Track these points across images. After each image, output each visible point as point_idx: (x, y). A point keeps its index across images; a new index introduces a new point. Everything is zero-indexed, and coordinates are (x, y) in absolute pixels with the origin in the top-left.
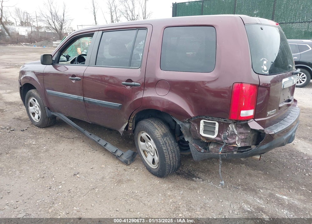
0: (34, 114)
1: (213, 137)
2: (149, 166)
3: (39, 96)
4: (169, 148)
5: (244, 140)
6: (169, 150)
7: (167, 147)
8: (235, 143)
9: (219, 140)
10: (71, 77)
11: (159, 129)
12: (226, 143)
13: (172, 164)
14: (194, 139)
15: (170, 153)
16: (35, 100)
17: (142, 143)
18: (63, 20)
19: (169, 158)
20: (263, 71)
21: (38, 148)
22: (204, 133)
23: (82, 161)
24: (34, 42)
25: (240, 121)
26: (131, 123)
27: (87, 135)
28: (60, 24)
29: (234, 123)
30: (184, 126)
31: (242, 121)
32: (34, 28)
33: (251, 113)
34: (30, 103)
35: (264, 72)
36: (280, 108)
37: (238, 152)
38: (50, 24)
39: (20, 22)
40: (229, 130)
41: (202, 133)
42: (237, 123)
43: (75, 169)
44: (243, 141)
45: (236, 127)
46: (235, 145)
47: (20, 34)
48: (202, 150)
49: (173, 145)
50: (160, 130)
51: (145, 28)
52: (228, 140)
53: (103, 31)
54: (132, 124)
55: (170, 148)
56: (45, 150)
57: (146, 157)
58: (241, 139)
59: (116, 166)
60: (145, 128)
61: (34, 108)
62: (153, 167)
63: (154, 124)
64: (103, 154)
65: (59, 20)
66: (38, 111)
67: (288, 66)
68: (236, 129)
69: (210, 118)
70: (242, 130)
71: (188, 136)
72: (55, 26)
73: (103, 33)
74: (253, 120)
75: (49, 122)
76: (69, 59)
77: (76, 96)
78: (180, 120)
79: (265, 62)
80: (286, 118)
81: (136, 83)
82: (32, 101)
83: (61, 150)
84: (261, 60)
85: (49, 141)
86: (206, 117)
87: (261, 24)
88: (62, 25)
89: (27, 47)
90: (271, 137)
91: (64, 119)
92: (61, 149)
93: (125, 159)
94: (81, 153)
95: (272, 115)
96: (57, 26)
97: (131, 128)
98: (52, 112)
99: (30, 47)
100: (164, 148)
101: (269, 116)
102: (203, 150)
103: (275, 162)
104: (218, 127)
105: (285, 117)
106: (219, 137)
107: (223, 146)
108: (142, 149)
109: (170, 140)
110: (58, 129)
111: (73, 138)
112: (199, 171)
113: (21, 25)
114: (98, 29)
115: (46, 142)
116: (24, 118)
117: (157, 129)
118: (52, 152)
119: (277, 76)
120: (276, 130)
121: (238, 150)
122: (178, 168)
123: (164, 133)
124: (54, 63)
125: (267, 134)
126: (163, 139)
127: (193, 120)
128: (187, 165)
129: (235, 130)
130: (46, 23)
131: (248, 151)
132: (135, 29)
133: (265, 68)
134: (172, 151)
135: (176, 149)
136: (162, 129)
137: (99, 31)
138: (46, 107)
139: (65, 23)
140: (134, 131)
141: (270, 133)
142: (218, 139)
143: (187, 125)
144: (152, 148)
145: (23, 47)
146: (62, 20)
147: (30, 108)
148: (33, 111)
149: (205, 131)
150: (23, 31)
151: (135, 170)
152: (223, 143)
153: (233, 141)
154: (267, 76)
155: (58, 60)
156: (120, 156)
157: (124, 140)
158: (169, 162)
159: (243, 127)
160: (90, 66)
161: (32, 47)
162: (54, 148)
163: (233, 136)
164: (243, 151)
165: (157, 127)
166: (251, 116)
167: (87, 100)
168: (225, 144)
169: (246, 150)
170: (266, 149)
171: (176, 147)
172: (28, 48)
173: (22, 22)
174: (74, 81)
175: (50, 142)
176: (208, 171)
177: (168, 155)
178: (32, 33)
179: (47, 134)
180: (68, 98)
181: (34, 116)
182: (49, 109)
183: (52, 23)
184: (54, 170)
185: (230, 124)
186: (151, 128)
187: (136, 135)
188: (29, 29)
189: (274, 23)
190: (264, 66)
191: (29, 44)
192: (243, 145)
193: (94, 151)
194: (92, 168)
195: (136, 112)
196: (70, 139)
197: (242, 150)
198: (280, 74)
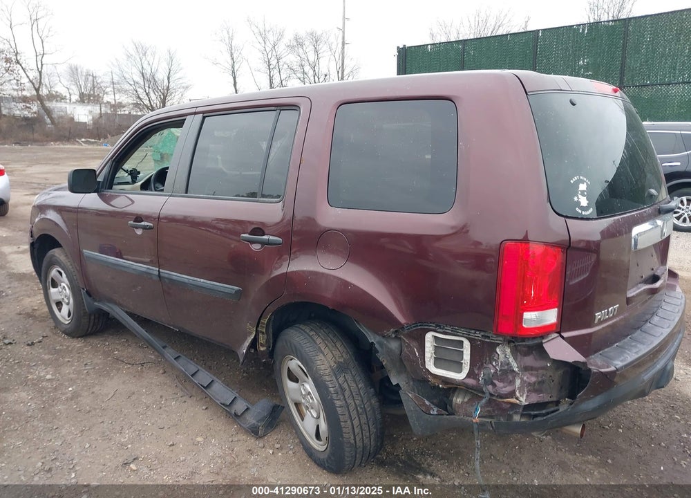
0: (59, 304)
1: (459, 376)
2: (309, 443)
3: (69, 264)
4: (350, 401)
5: (537, 387)
6: (351, 408)
7: (345, 399)
8: (512, 394)
9: (473, 386)
10: (132, 222)
11: (326, 351)
12: (491, 395)
13: (359, 444)
14: (414, 380)
15: (354, 415)
16: (61, 274)
17: (291, 385)
18: (168, 89)
19: (350, 427)
20: (577, 209)
21: (55, 389)
22: (436, 365)
23: (153, 424)
24: (106, 137)
25: (523, 340)
26: (263, 333)
27: (169, 359)
28: (161, 98)
29: (509, 342)
30: (386, 347)
31: (529, 339)
32: (106, 107)
33: (550, 316)
34: (52, 279)
35: (580, 211)
36: (629, 301)
37: (522, 415)
38: (139, 97)
39: (78, 94)
40: (496, 361)
41: (430, 366)
42: (517, 344)
43: (130, 446)
44: (533, 388)
45: (515, 352)
46: (513, 400)
47: (76, 119)
48: (432, 408)
49: (362, 394)
50: (330, 356)
51: (293, 107)
52: (494, 385)
53: (205, 115)
54: (265, 336)
55: (353, 403)
56: (69, 395)
57: (303, 420)
58: (529, 384)
59: (230, 439)
60: (294, 348)
61: (61, 290)
62: (318, 446)
63: (315, 337)
64: (204, 408)
65: (160, 88)
66: (68, 299)
67: (646, 195)
68: (515, 359)
69: (449, 329)
70: (529, 360)
71: (399, 373)
72: (150, 101)
73: (204, 118)
74: (556, 335)
75: (92, 324)
76: (136, 178)
77: (143, 267)
78: (376, 332)
79: (583, 187)
80: (648, 325)
81: (272, 238)
82: (55, 275)
83: (107, 395)
84: (572, 181)
85: (85, 372)
86: (437, 326)
87: (571, 92)
88: (165, 99)
89: (90, 147)
90: (608, 380)
91: (123, 318)
92: (109, 393)
93: (254, 422)
94: (154, 404)
95: (610, 319)
96: (155, 101)
97: (262, 345)
98: (96, 301)
99: (95, 147)
100: (338, 403)
101: (600, 322)
102: (436, 409)
103: (629, 429)
104: (469, 352)
105: (647, 321)
106: (473, 378)
107: (484, 401)
108: (292, 400)
109: (354, 381)
110: (113, 340)
111: (142, 365)
112: (435, 454)
113: (79, 102)
114: (193, 110)
115: (79, 373)
116: (43, 313)
117: (323, 353)
118: (86, 400)
119: (618, 219)
120: (622, 361)
121: (523, 411)
122: (377, 452)
123: (339, 364)
124: (102, 187)
125: (595, 373)
126: (337, 379)
127: (406, 332)
128: (407, 439)
129: (511, 360)
130: (131, 97)
131: (548, 413)
132: (273, 108)
133: (584, 202)
134: (360, 411)
135: (371, 404)
136: (337, 353)
137: (195, 113)
138: (85, 289)
139: (171, 95)
140: (271, 353)
141: (602, 370)
142: (471, 382)
143: (394, 345)
144: (312, 398)
145: (81, 147)
146: (165, 88)
147: (52, 290)
148: (59, 298)
149: (438, 362)
150: (83, 114)
151: (276, 451)
152: (483, 393)
153: (509, 389)
154: (590, 222)
155: (110, 182)
156: (242, 414)
157: (262, 368)
158: (352, 438)
159: (532, 353)
160: (173, 196)
161: (99, 147)
162: (92, 390)
163: (507, 377)
164: (536, 416)
165: (322, 346)
166: (551, 326)
167: (166, 276)
168: (487, 397)
169: (544, 412)
170: (594, 410)
171: (369, 400)
172: (90, 150)
173: (82, 95)
174: (139, 232)
175: (88, 374)
176: (458, 454)
177: (349, 422)
178: (101, 117)
179: (84, 354)
180: (125, 270)
181: (60, 310)
182: (90, 296)
183: (143, 96)
184: (79, 450)
185: (498, 344)
186: (307, 349)
187: (277, 363)
188: (96, 110)
189: (608, 88)
190: (580, 196)
191: (93, 140)
192: (535, 398)
193: (184, 398)
194: (171, 446)
195: (272, 308)
196: (135, 367)
197: (532, 413)
198: (625, 213)
